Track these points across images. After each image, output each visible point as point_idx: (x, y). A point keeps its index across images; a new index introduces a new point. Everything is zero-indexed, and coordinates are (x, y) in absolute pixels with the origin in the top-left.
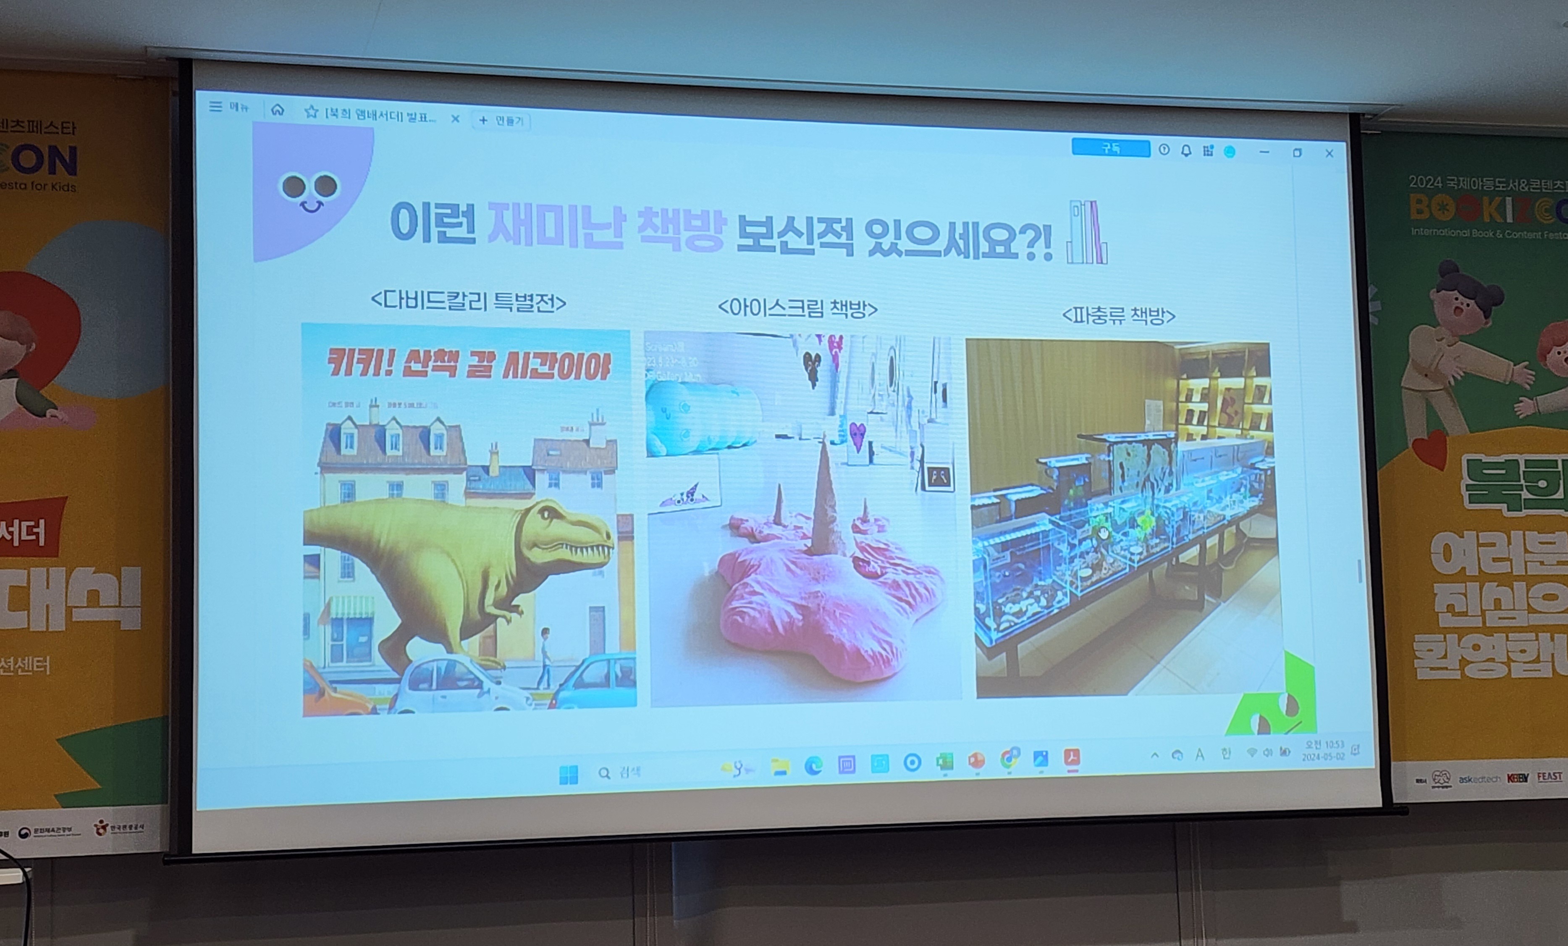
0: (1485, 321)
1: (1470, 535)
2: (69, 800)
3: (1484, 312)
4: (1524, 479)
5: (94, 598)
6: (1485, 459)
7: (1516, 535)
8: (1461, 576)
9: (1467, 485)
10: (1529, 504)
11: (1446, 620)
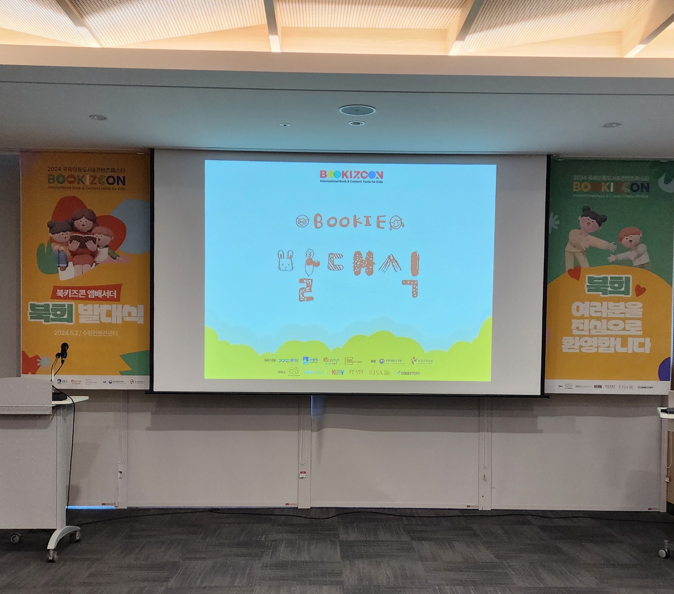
0: (598, 227)
1: (587, 303)
2: (123, 373)
3: (599, 225)
4: (610, 283)
5: (130, 314)
6: (595, 276)
7: (605, 303)
8: (582, 317)
9: (587, 286)
10: (611, 293)
11: (575, 332)
